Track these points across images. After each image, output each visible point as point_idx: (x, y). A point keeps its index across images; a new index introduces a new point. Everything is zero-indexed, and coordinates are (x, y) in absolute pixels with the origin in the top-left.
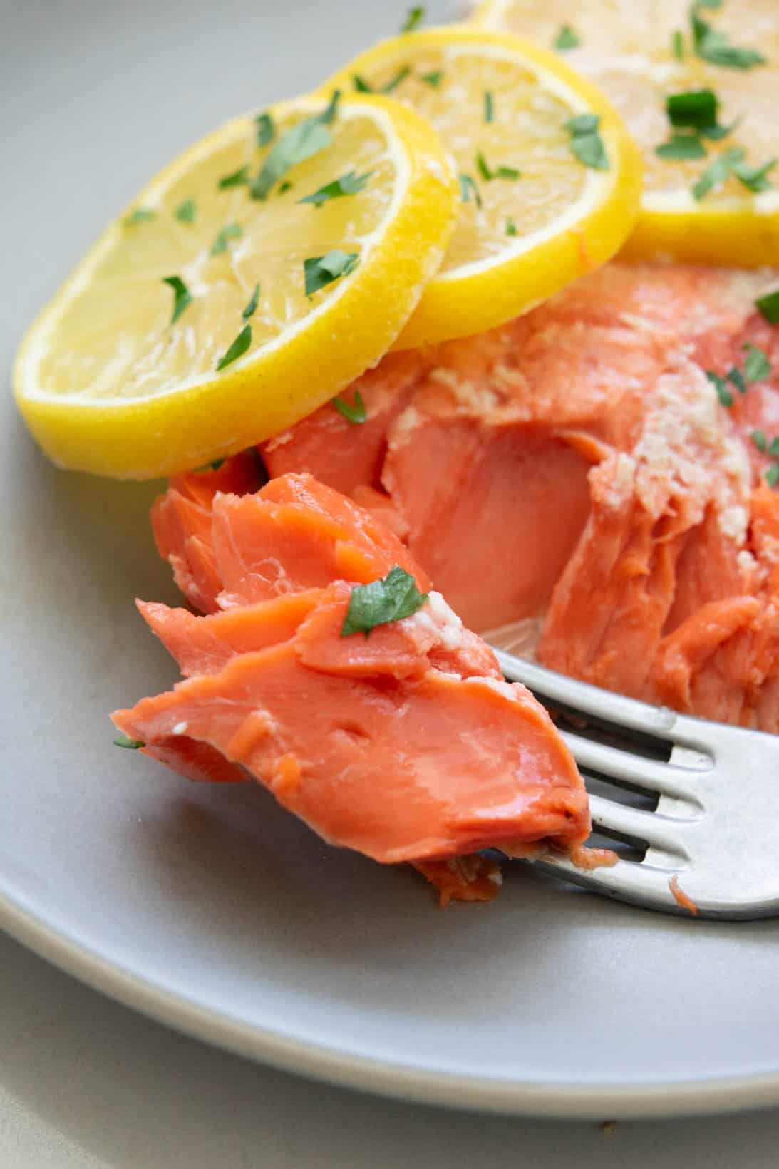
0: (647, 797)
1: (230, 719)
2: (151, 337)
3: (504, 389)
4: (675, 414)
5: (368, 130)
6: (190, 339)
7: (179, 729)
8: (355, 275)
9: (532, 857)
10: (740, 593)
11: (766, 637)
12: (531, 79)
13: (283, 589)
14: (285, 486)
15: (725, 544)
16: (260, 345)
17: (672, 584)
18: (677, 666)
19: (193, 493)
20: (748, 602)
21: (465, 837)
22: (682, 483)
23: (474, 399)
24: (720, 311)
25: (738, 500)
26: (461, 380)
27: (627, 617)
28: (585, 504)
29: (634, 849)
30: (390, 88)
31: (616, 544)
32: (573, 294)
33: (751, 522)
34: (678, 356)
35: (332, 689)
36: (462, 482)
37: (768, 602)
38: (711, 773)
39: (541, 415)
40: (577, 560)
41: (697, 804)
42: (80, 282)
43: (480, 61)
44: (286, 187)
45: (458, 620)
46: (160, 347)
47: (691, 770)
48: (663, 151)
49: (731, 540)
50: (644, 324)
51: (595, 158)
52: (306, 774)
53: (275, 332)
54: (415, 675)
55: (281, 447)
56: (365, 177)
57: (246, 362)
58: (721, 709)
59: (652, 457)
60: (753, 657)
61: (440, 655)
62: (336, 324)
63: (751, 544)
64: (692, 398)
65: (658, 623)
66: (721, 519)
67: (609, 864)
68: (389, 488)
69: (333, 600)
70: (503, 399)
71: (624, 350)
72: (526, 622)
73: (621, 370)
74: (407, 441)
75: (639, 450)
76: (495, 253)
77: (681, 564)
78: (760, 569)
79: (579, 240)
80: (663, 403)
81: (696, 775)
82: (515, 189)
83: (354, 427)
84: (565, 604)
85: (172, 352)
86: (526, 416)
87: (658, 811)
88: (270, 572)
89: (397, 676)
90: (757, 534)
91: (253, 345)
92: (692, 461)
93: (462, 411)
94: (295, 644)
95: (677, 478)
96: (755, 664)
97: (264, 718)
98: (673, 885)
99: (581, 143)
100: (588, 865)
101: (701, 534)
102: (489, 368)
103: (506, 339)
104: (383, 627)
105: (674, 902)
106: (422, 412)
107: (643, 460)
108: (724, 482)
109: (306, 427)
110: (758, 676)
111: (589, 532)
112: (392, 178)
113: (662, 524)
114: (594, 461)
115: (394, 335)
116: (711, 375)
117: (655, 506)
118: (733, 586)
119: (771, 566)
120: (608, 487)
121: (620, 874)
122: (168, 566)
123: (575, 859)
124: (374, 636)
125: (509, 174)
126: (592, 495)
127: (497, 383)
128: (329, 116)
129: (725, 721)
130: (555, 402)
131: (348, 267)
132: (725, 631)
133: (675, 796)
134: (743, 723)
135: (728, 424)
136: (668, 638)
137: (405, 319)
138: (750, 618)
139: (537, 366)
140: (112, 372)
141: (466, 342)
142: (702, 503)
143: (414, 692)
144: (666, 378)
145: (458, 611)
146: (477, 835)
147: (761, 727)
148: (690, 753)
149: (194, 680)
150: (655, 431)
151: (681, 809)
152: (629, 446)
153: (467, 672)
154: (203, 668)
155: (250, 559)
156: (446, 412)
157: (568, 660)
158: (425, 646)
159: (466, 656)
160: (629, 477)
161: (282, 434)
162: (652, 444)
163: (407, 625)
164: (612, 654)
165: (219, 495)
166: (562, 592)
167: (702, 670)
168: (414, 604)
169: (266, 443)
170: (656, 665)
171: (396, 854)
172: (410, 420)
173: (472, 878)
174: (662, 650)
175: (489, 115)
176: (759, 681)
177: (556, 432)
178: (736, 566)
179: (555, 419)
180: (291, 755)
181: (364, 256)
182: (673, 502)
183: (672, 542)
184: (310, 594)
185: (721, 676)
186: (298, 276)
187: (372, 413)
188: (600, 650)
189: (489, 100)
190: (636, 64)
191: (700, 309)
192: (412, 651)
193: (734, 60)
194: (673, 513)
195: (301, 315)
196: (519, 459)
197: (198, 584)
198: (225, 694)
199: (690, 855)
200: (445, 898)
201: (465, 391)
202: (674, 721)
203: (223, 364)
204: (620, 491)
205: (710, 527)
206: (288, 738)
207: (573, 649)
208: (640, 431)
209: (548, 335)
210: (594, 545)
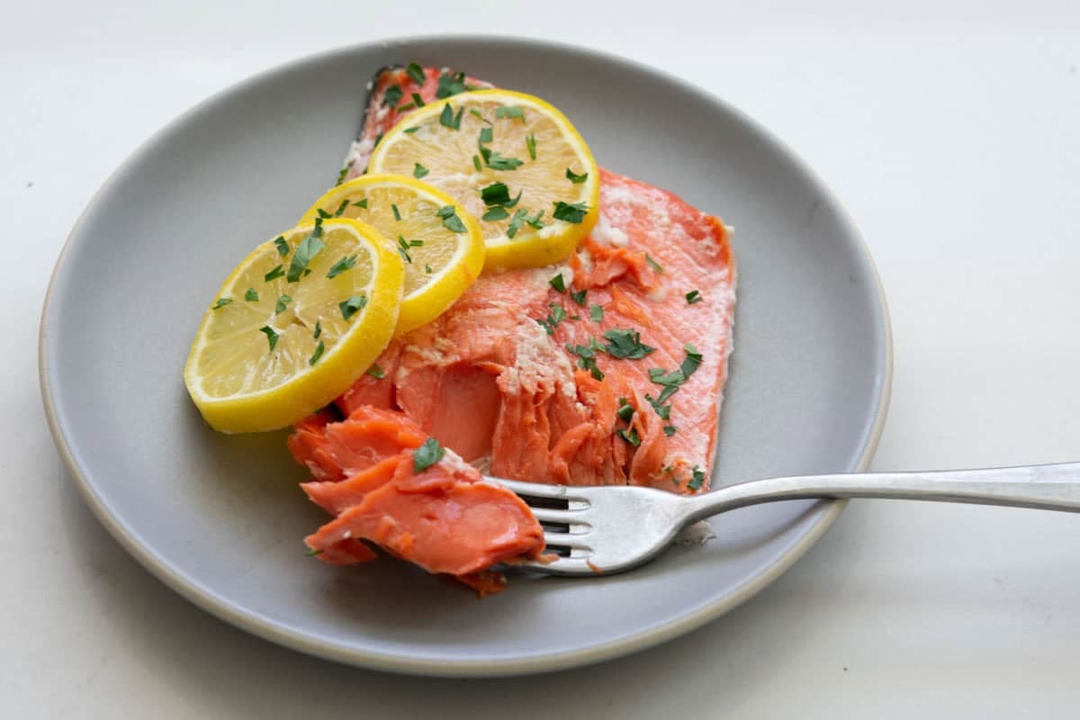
0: (563, 527)
1: (372, 524)
2: (263, 359)
3: (444, 349)
4: (529, 344)
5: (344, 235)
6: (286, 354)
7: (347, 535)
8: (367, 306)
9: (520, 563)
10: (582, 422)
11: (600, 439)
12: (414, 195)
13: (378, 460)
14: (362, 413)
15: (568, 401)
16: (329, 350)
17: (548, 425)
18: (560, 463)
19: (310, 428)
20: (588, 425)
21: (493, 555)
22: (542, 376)
23: (431, 356)
24: (534, 290)
25: (569, 379)
26: (421, 349)
27: (531, 445)
28: (499, 395)
29: (565, 551)
30: (340, 212)
31: (518, 411)
32: (464, 296)
33: (578, 388)
34: (522, 316)
35: (415, 501)
36: (434, 397)
37: (596, 424)
38: (590, 510)
39: (466, 357)
40: (501, 422)
41: (588, 525)
42: (202, 343)
43: (385, 190)
44: (308, 272)
45: (460, 459)
46: (271, 362)
47: (580, 510)
48: (485, 217)
49: (571, 398)
50: (503, 304)
51: (459, 228)
52: (414, 541)
53: (335, 342)
54: (450, 487)
55: (350, 396)
56: (353, 258)
57: (325, 358)
58: (586, 480)
59: (524, 366)
60: (595, 452)
61: (459, 476)
62: (364, 331)
63: (581, 399)
64: (535, 334)
65: (546, 445)
66: (563, 389)
67: (555, 560)
68: (402, 407)
69: (406, 458)
70: (445, 354)
71: (496, 317)
72: (482, 459)
73: (497, 328)
74: (404, 383)
75: (517, 364)
76: (426, 283)
77: (549, 415)
78: (588, 409)
79: (464, 267)
80: (522, 340)
81: (584, 513)
82: (423, 250)
83: (379, 380)
84: (500, 445)
85: (279, 364)
86: (458, 359)
87: (571, 532)
88: (368, 454)
89: (443, 488)
90: (582, 393)
91: (326, 350)
92: (543, 365)
93: (427, 363)
94: (393, 482)
95: (539, 374)
96: (598, 454)
97: (388, 519)
98: (588, 563)
99: (448, 221)
100: (546, 562)
101: (555, 398)
102: (433, 340)
103: (436, 325)
104: (432, 466)
105: (590, 570)
106: (408, 368)
107: (520, 368)
108: (560, 371)
109: (358, 385)
110: (600, 459)
111: (503, 408)
112: (369, 257)
113: (537, 397)
114: (498, 374)
115: (392, 331)
116: (540, 321)
117: (532, 389)
118: (577, 420)
119: (594, 406)
120: (508, 384)
121: (562, 564)
122: (307, 467)
123: (540, 561)
124: (429, 470)
125: (418, 243)
126: (501, 390)
127: (439, 346)
128: (318, 231)
129: (588, 485)
130: (471, 349)
131: (363, 303)
132: (580, 441)
133: (577, 524)
134: (598, 484)
135: (554, 344)
136: (552, 451)
137: (395, 322)
138: (590, 433)
139: (456, 334)
140: (249, 379)
141: (417, 331)
142: (553, 383)
143: (453, 494)
144: (520, 327)
145: (459, 454)
146: (498, 554)
147: (607, 484)
148: (577, 503)
149: (347, 512)
150: (522, 353)
151: (581, 529)
152: (512, 364)
153: (472, 481)
154: (349, 505)
155: (355, 450)
156: (419, 365)
157: (507, 472)
158: (451, 472)
159: (468, 474)
160: (516, 378)
161: (348, 391)
162: (522, 360)
163: (442, 463)
164: (528, 464)
165: (328, 425)
166: (497, 440)
167: (573, 462)
168: (442, 454)
169: (342, 396)
170: (550, 465)
171: (464, 570)
172: (403, 372)
173: (492, 582)
174: (551, 458)
175: (398, 217)
176: (601, 462)
177: (474, 364)
178: (576, 410)
179: (473, 357)
180: (406, 533)
181: (368, 296)
182: (540, 386)
183: (544, 405)
184: (392, 459)
185: (582, 463)
186: (337, 313)
187: (386, 372)
188: (522, 464)
189: (395, 209)
190: (459, 177)
191: (525, 291)
192: (447, 475)
193: (506, 165)
194: (541, 391)
195: (345, 331)
196: (458, 381)
197: (326, 471)
198: (366, 513)
199: (591, 547)
200: (482, 592)
201: (425, 353)
202: (565, 490)
203: (313, 361)
204: (514, 385)
205: (559, 395)
206: (402, 526)
207: (508, 467)
208: (515, 355)
209: (457, 318)
210: (508, 413)
